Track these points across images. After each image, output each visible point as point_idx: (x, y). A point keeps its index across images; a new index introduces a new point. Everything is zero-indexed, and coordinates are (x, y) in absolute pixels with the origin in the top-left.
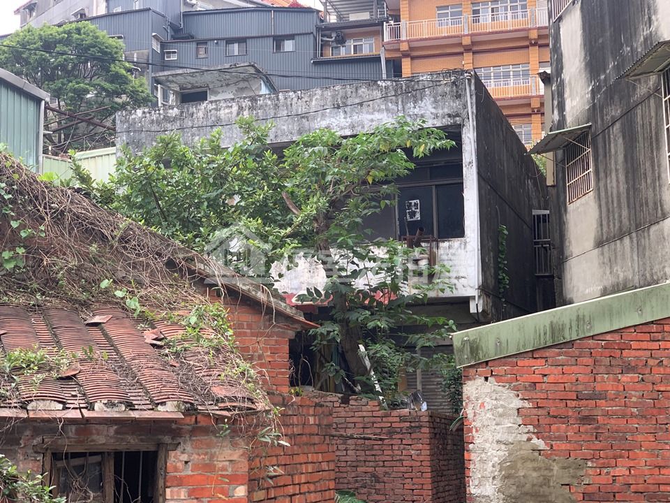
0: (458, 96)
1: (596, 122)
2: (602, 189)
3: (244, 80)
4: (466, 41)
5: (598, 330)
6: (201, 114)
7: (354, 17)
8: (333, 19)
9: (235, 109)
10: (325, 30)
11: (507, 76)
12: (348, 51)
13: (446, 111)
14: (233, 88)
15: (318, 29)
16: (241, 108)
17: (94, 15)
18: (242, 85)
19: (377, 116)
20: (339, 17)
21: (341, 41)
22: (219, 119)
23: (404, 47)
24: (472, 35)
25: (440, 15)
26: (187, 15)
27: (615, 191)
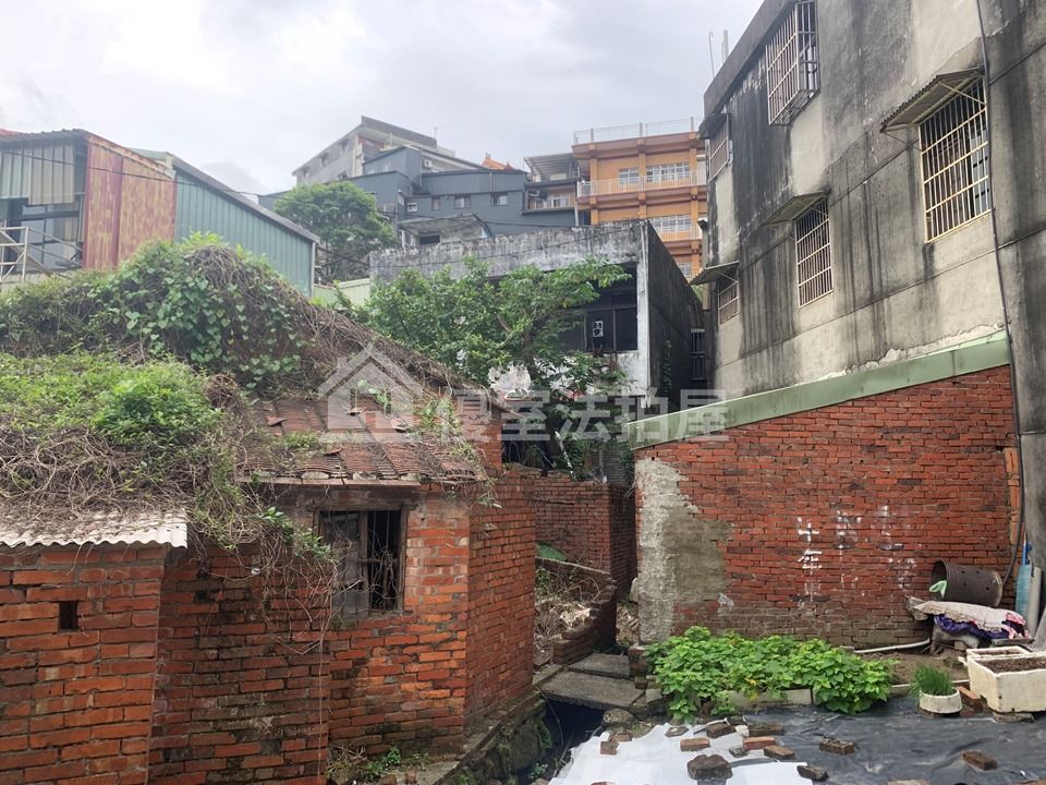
0: (635, 240)
1: (742, 259)
2: (746, 313)
3: (469, 226)
4: (642, 197)
5: (742, 421)
6: (435, 253)
7: (554, 178)
8: (538, 179)
9: (461, 249)
10: (531, 187)
11: (673, 223)
12: (549, 204)
13: (625, 251)
14: (460, 233)
15: (526, 187)
16: (466, 249)
17: (354, 176)
18: (467, 231)
19: (571, 255)
20: (543, 178)
21: (544, 196)
22: (449, 258)
23: (593, 201)
24: (646, 192)
25: (621, 176)
26: (425, 176)
27: (756, 315)
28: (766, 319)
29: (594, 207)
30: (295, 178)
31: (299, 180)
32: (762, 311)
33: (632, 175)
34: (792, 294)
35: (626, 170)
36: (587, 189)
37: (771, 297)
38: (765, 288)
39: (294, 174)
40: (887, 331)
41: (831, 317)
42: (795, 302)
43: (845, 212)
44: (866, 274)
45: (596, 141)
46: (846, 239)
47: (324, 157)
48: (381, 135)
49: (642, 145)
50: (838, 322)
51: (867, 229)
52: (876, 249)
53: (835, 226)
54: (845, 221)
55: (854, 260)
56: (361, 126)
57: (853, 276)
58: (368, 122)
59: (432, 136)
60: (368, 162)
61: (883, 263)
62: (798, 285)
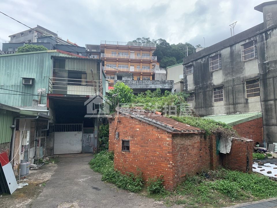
1: (196, 91)
4: (117, 59)
7: (93, 51)
8: (88, 50)
10: (87, 52)
12: (92, 57)
17: (34, 42)
20: (90, 50)
21: (90, 55)
24: (119, 58)
25: (112, 53)
26: (56, 45)
27: (200, 102)
28: (204, 103)
29: (105, 60)
30: (10, 38)
31: (11, 39)
32: (202, 101)
33: (115, 54)
34: (212, 100)
35: (113, 52)
36: (103, 55)
37: (205, 99)
38: (203, 97)
39: (9, 36)
40: (237, 110)
41: (223, 105)
42: (212, 101)
43: (227, 90)
44: (232, 100)
45: (106, 44)
46: (227, 94)
47: (22, 34)
48: (42, 31)
49: (118, 47)
50: (225, 106)
51: (233, 93)
52: (235, 97)
53: (224, 91)
54: (227, 91)
55: (229, 97)
56: (37, 28)
57: (229, 100)
58: (39, 27)
59: (56, 33)
60: (39, 38)
61: (236, 99)
62: (213, 99)
